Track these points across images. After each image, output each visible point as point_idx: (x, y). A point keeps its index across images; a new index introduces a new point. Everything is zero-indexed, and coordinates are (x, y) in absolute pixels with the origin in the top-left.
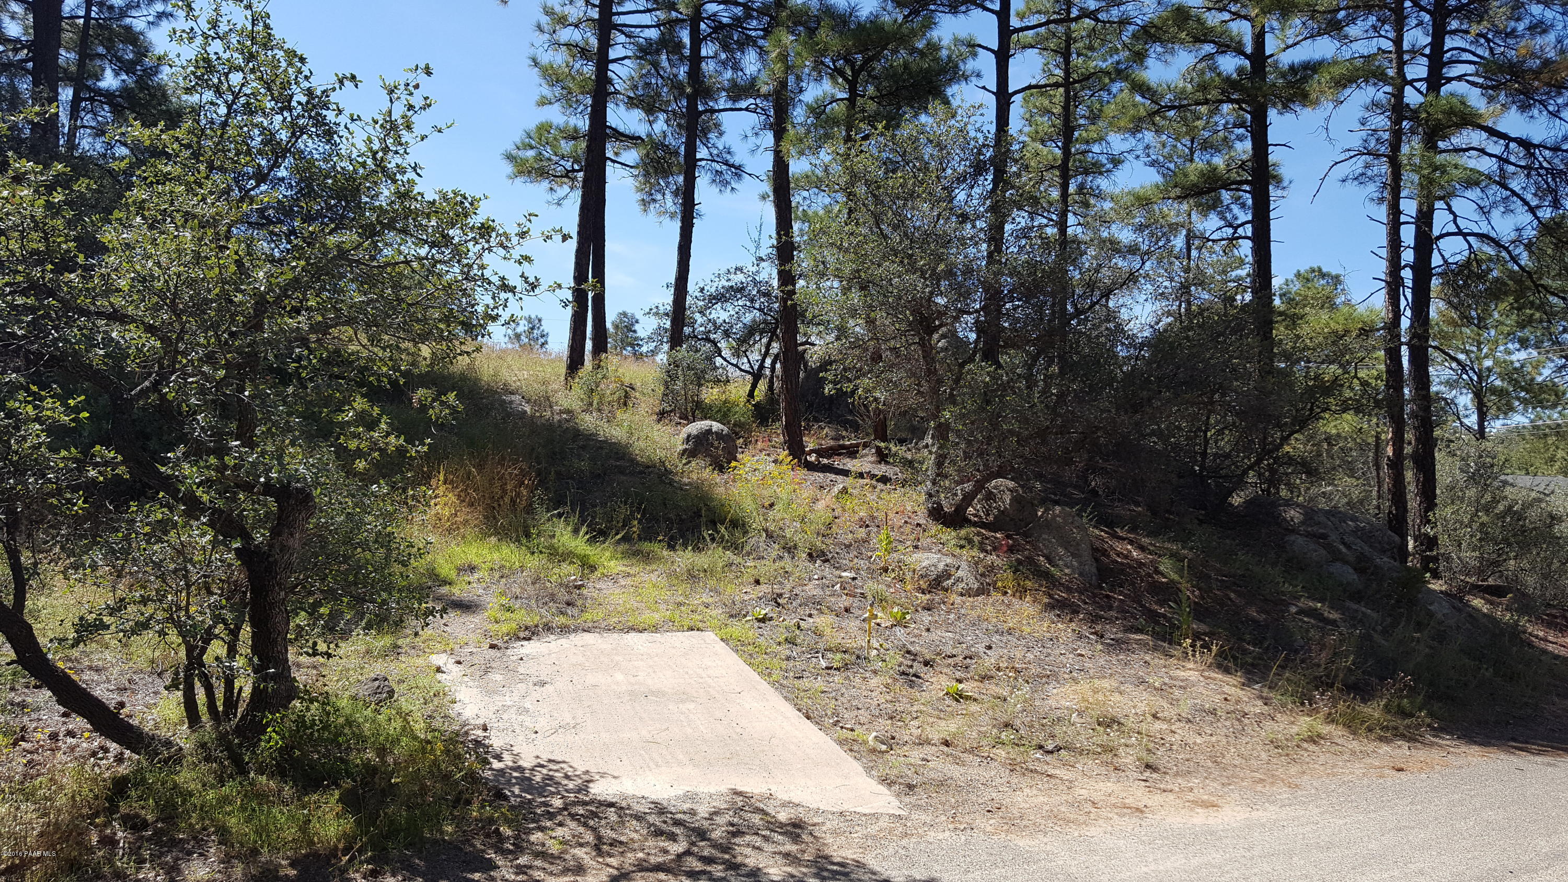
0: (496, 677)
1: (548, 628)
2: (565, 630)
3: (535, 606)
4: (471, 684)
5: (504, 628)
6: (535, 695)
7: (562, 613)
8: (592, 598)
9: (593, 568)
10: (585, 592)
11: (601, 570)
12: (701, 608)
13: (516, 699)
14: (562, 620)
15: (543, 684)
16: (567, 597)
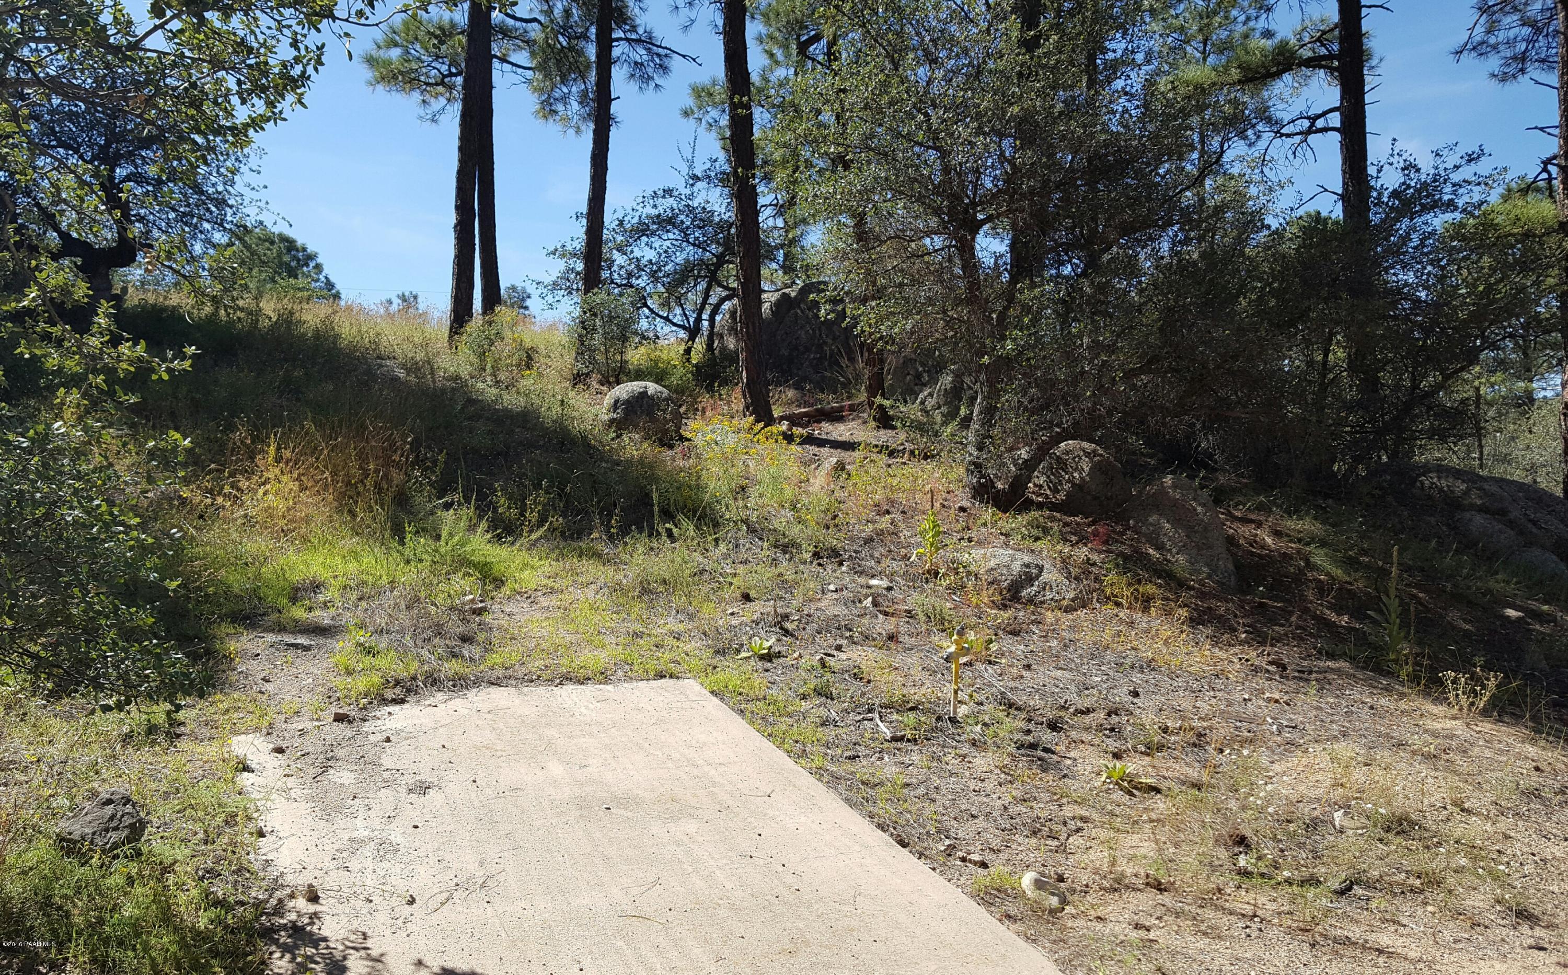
0: (343, 776)
1: (433, 681)
2: (460, 684)
3: (411, 643)
4: (296, 793)
5: (361, 684)
6: (411, 814)
7: (455, 656)
8: (500, 628)
9: (499, 582)
10: (488, 618)
11: (510, 585)
12: (671, 641)
13: (376, 823)
14: (452, 667)
15: (423, 788)
16: (461, 629)
